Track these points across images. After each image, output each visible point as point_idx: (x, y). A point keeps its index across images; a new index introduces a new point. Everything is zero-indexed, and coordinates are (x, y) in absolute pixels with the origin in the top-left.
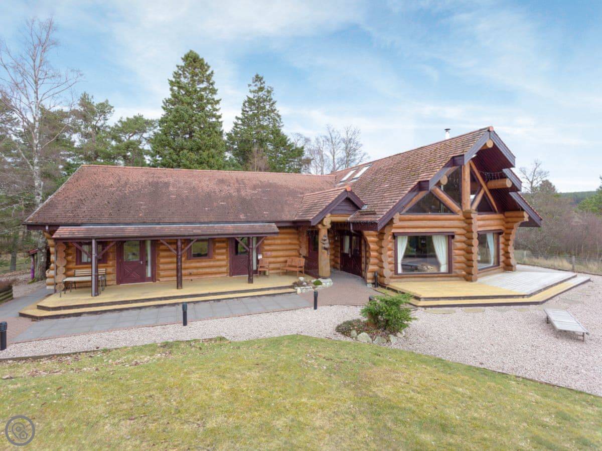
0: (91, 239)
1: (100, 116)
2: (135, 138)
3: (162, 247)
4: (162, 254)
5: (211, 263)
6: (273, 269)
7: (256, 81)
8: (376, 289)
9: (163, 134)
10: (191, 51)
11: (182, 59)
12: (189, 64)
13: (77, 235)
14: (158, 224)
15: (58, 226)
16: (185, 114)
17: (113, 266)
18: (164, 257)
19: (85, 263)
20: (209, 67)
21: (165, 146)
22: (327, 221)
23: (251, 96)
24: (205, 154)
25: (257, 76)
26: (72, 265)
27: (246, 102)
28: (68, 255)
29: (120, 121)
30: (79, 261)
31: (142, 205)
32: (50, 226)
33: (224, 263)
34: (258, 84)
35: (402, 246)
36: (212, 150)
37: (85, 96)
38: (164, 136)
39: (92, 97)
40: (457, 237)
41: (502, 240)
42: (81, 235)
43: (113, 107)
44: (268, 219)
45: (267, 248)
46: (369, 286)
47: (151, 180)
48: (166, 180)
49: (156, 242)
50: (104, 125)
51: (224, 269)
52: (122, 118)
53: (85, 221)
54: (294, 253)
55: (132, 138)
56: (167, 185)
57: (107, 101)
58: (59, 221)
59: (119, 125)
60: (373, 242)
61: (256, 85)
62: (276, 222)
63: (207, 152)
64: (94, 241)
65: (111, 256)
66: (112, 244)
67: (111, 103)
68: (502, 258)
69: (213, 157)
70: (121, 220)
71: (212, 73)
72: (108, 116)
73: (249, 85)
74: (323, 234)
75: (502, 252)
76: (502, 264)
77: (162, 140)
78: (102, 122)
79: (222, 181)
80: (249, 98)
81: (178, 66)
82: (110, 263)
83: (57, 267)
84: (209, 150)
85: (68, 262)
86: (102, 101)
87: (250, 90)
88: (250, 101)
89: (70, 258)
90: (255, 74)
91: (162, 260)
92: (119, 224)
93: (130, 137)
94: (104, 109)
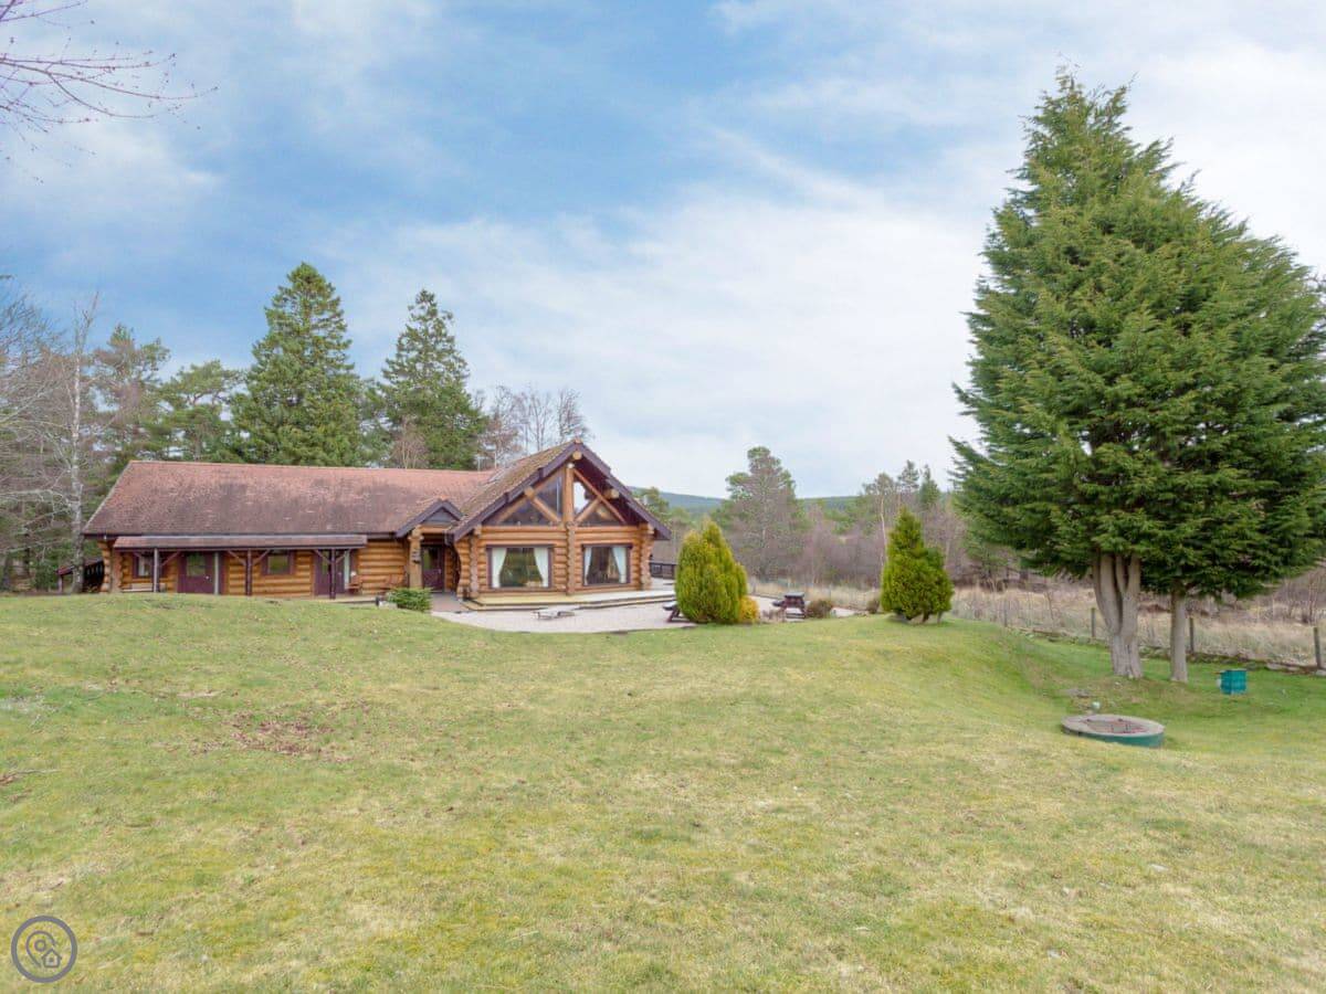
0: (153, 548)
1: (146, 364)
2: (206, 400)
3: (231, 561)
4: (231, 568)
5: (291, 581)
6: (370, 589)
7: (422, 301)
8: (465, 603)
9: (251, 397)
10: (303, 264)
11: (288, 276)
12: (298, 287)
13: (138, 545)
14: (227, 534)
15: (117, 535)
16: (288, 370)
17: (173, 581)
18: (233, 572)
19: (142, 577)
20: (332, 289)
21: (254, 418)
22: (417, 532)
23: (415, 325)
24: (319, 432)
25: (424, 294)
26: (128, 579)
27: (403, 336)
28: (124, 567)
29: (181, 373)
30: (136, 575)
31: (208, 514)
32: (109, 535)
33: (308, 580)
34: (427, 305)
35: (498, 560)
36: (332, 425)
37: (119, 331)
38: (254, 403)
39: (132, 330)
40: (558, 550)
41: (633, 554)
42: (144, 545)
43: (168, 351)
44: (361, 531)
45: (362, 564)
46: (460, 600)
47: (222, 482)
48: (244, 482)
49: (224, 554)
50: (153, 379)
51: (308, 588)
52: (183, 368)
53: (145, 531)
54: (398, 571)
55: (200, 401)
56: (243, 488)
57: (158, 341)
58: (118, 530)
59: (179, 379)
60: (464, 554)
61: (423, 308)
62: (367, 534)
63: (322, 428)
64: (156, 552)
65: (173, 569)
66: (174, 555)
67: (164, 345)
68: (633, 575)
69: (333, 435)
70: (186, 529)
71: (338, 299)
72: (159, 364)
73: (411, 308)
74: (415, 546)
75: (633, 568)
76: (633, 582)
77: (251, 409)
78: (149, 372)
79: (319, 483)
80: (409, 329)
81: (281, 288)
82: (171, 577)
83: (112, 579)
84: (326, 424)
85: (124, 575)
86: (150, 341)
87: (412, 315)
88: (412, 334)
89: (126, 571)
90: (421, 290)
91: (232, 576)
92: (182, 534)
93: (196, 398)
94: (153, 355)
